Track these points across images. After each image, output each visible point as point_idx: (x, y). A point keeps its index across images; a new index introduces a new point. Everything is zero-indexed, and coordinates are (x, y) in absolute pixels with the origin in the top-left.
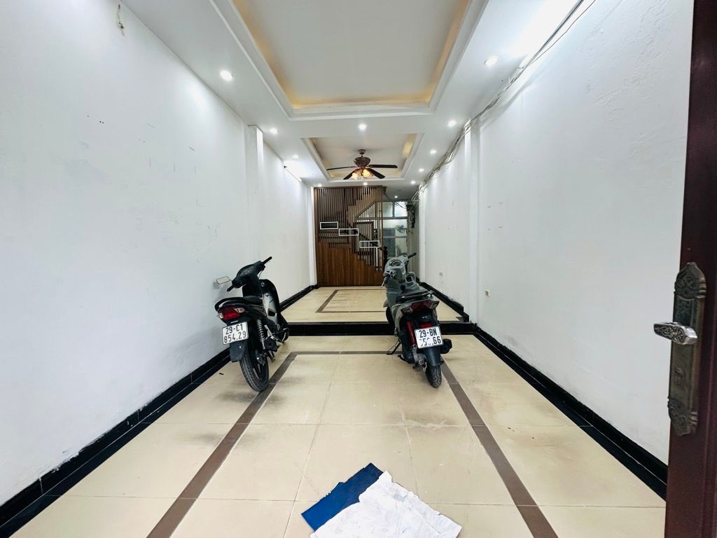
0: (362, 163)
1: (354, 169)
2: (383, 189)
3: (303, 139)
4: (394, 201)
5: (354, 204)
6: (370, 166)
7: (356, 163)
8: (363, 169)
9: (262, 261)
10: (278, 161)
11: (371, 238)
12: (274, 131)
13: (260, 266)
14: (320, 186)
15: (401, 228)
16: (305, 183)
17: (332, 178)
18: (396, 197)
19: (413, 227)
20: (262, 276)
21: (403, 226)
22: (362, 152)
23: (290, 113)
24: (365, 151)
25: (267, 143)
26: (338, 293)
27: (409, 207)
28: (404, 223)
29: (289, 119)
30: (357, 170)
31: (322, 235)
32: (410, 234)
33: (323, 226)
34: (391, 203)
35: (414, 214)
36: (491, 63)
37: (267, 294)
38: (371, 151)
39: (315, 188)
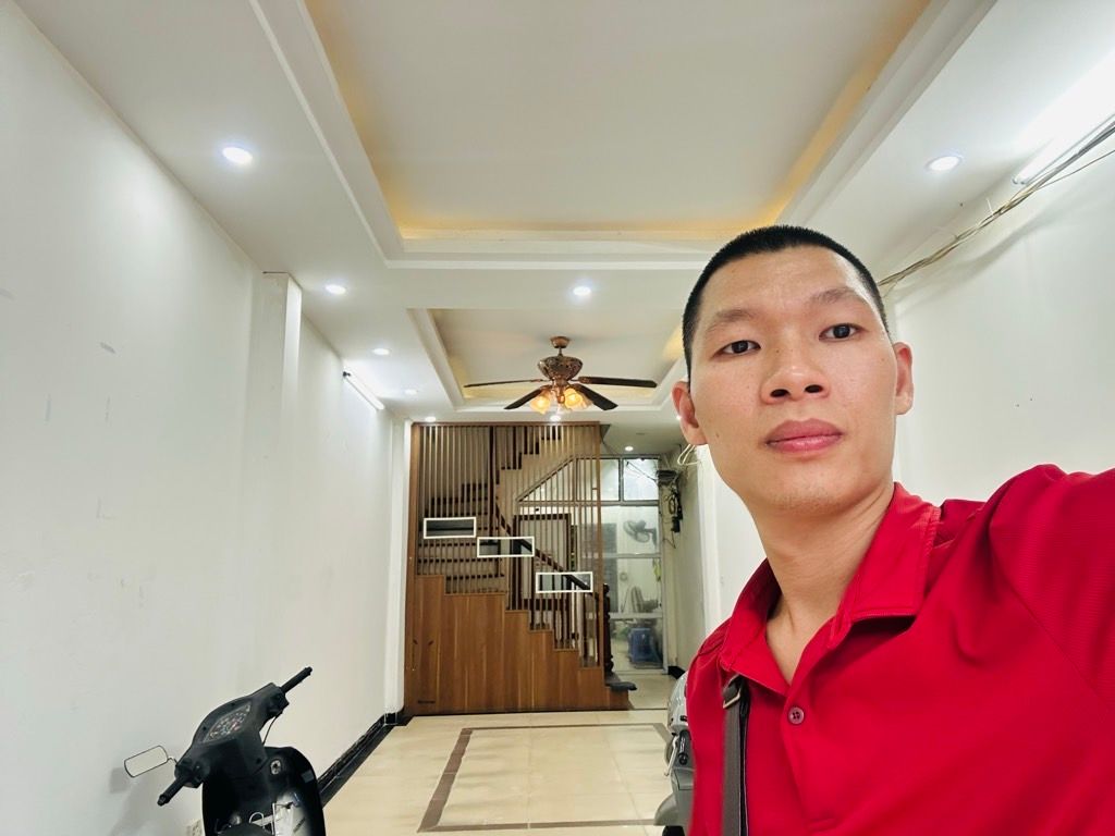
0: (562, 370)
1: (536, 387)
2: (600, 430)
3: (412, 312)
4: (622, 458)
5: (517, 464)
6: (581, 379)
7: (546, 371)
8: (561, 387)
9: (280, 684)
10: (331, 359)
11: (562, 563)
12: (336, 290)
13: (273, 702)
14: (430, 419)
15: (638, 530)
16: (393, 412)
17: (466, 402)
18: (629, 449)
19: (676, 529)
20: (276, 734)
21: (643, 524)
22: (561, 343)
23: (392, 248)
24: (568, 340)
25: (308, 319)
26: (474, 742)
27: (665, 477)
28: (650, 516)
29: (387, 262)
30: (549, 388)
31: (426, 552)
32: (668, 547)
33: (433, 528)
34: (616, 462)
35: (678, 495)
36: (944, 166)
37: (286, 800)
38: (584, 341)
39: (414, 425)
